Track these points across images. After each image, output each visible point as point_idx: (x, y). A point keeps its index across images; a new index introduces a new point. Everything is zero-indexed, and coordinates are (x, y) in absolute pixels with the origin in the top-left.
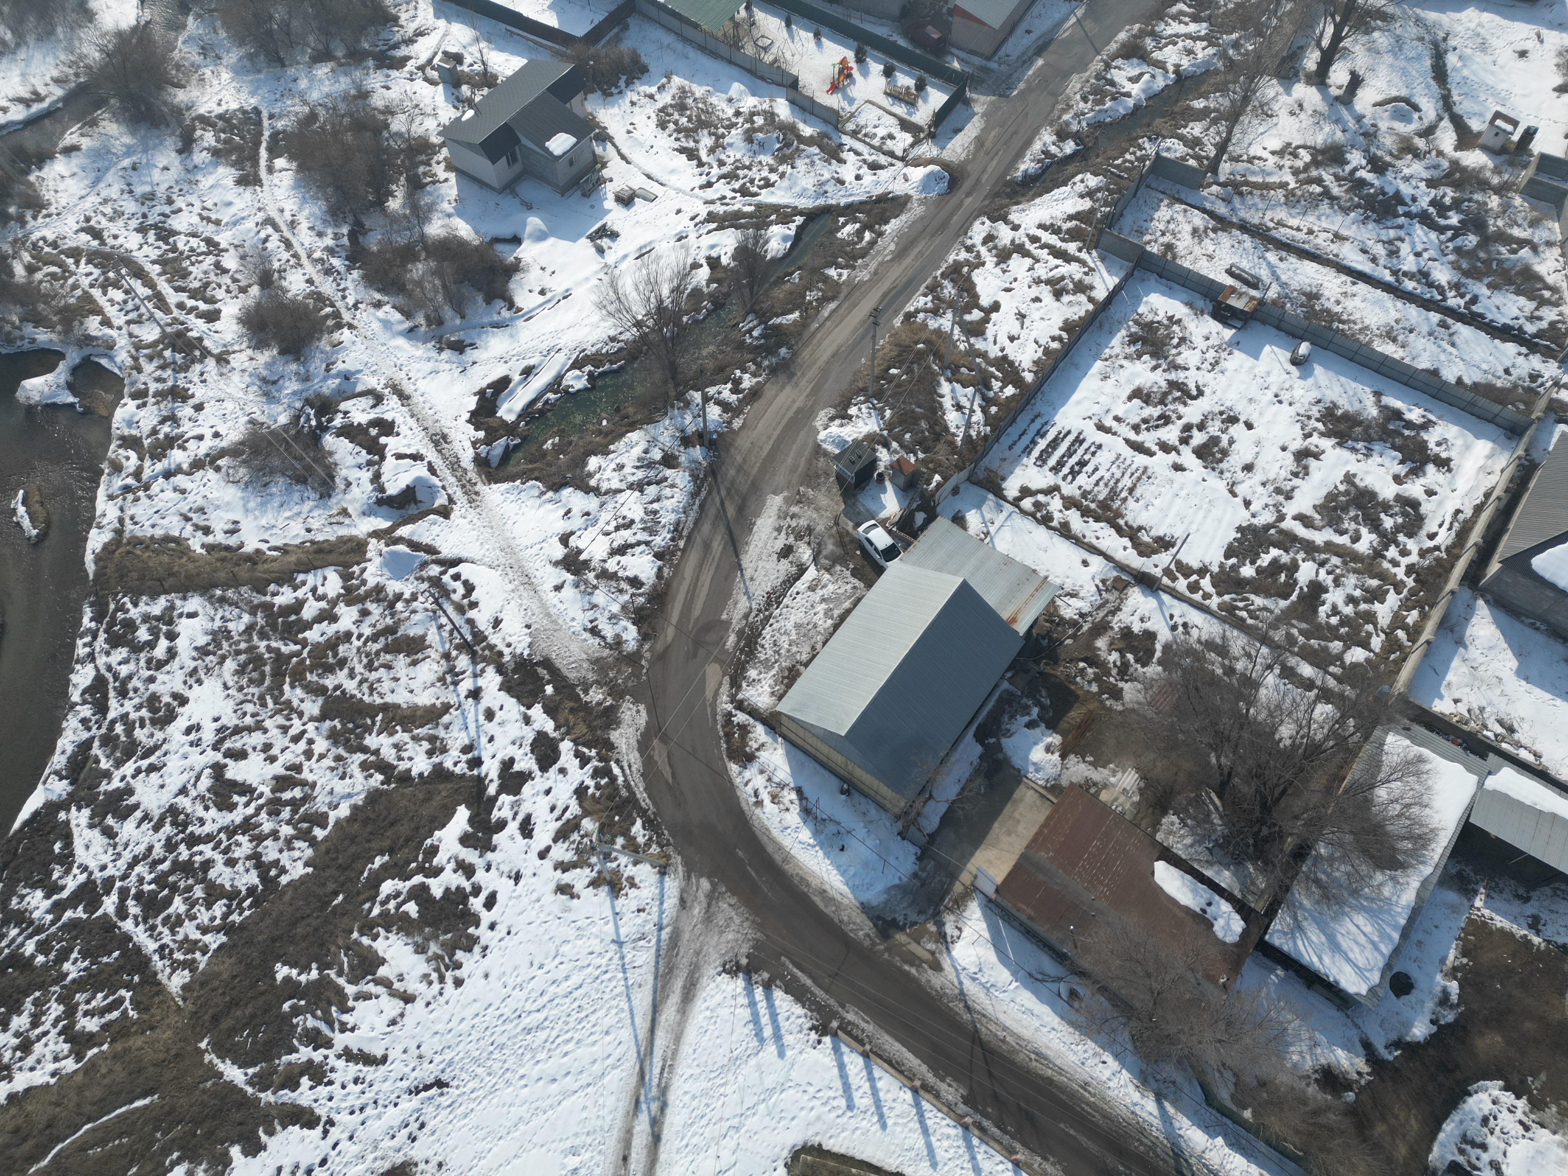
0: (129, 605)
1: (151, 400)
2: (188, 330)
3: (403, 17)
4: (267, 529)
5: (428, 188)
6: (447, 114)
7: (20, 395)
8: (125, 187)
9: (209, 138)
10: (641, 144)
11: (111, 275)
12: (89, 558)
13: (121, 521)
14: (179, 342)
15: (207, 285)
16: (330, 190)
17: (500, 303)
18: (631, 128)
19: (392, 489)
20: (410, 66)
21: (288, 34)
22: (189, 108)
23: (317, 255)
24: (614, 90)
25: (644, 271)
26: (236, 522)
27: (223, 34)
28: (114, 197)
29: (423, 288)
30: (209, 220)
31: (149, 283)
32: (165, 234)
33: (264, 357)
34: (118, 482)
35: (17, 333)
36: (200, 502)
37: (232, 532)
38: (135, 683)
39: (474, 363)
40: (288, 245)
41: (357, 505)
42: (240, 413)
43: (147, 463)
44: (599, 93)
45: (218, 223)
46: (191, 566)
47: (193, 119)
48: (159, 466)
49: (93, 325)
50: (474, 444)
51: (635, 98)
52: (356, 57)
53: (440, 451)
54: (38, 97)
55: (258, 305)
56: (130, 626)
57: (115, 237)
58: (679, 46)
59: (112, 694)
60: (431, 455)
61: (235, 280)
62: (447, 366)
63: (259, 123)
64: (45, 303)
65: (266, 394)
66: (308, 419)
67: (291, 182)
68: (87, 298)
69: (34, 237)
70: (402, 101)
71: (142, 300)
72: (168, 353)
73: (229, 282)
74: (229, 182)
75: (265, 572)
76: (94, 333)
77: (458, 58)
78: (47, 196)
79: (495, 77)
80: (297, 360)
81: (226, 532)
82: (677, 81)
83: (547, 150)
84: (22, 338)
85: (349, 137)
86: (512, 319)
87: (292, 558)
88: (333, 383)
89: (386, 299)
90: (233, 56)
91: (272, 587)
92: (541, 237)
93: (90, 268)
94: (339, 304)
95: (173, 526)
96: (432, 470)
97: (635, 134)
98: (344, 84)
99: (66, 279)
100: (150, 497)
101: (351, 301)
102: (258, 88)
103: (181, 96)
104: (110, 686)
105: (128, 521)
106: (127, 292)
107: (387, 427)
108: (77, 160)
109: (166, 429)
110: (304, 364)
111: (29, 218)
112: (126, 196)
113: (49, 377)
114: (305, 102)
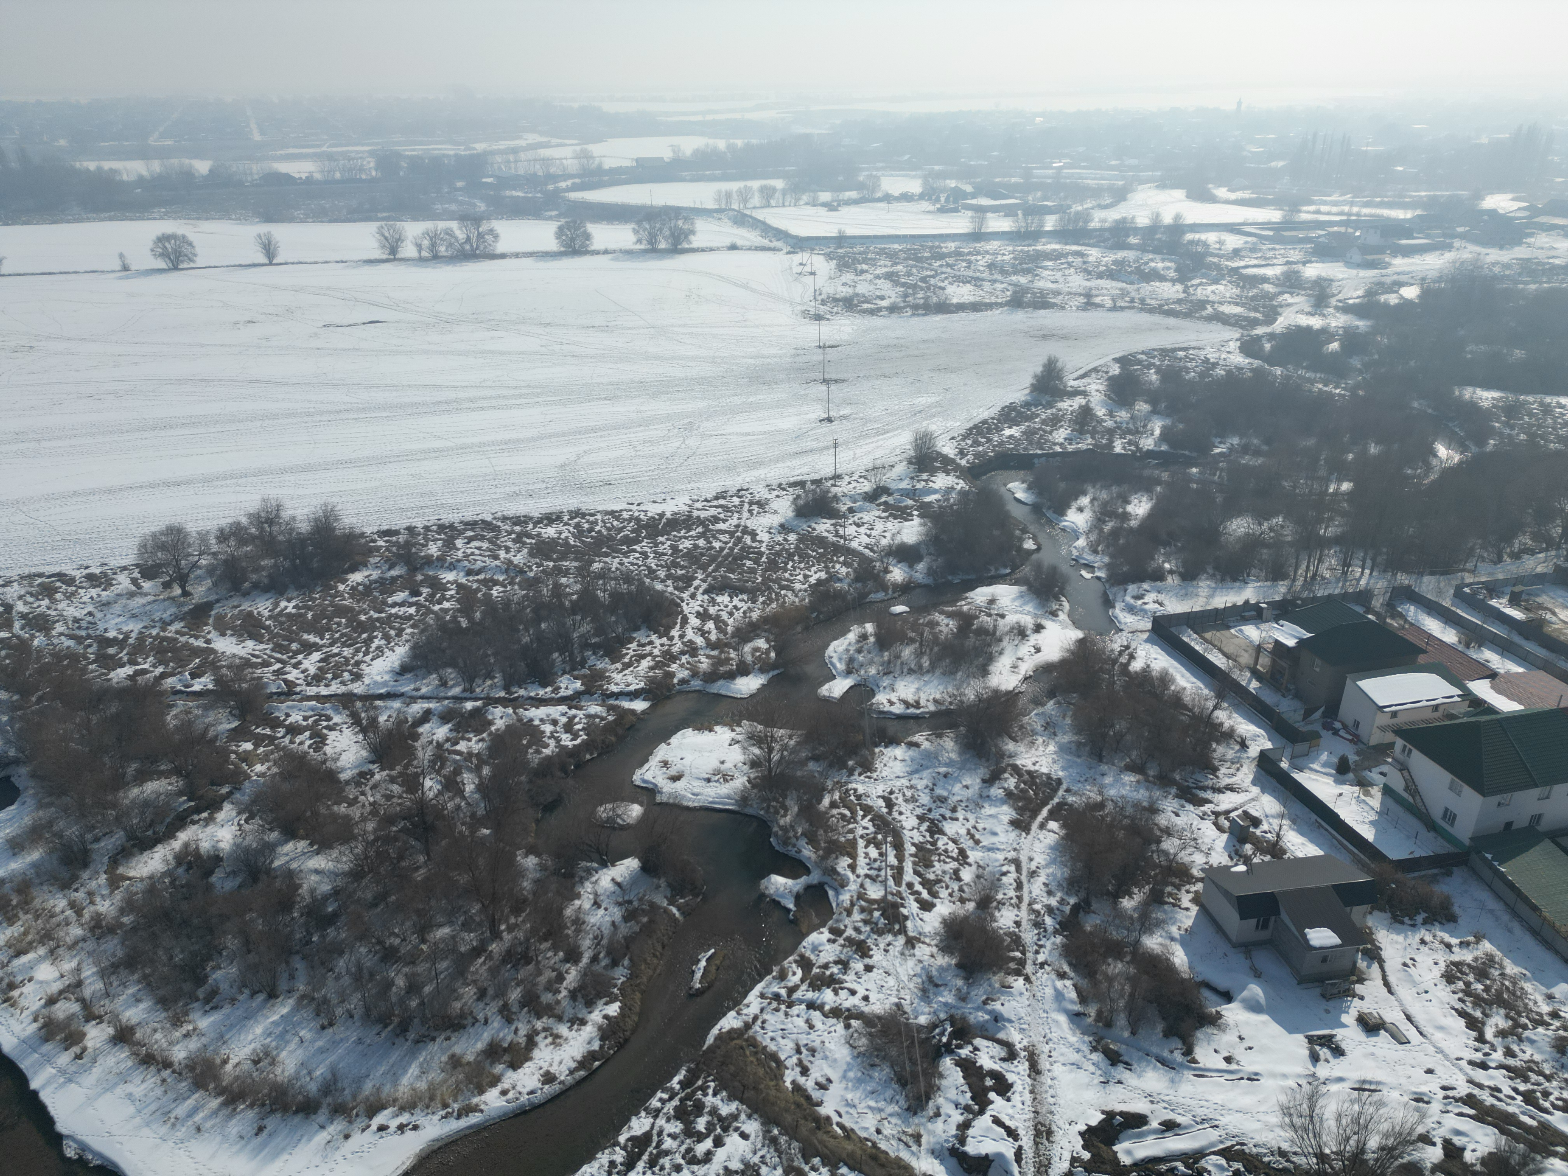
0: (710, 1091)
1: (841, 941)
2: (903, 906)
3: (1223, 770)
4: (848, 1105)
5: (1166, 907)
6: (1219, 858)
7: (764, 882)
8: (930, 785)
9: (1011, 782)
10: (1415, 984)
11: (880, 837)
12: (715, 1031)
13: (756, 1018)
14: (890, 911)
15: (938, 881)
16: (1079, 865)
17: (1177, 1043)
18: (1410, 962)
19: (972, 1148)
20: (1207, 808)
21: (1118, 742)
22: (1010, 756)
23: (1037, 907)
24: (1406, 919)
25: (1356, 1107)
26: (829, 1081)
27: (1068, 721)
28: (919, 787)
29: (1111, 985)
30: (972, 837)
31: (900, 858)
32: (935, 829)
33: (942, 960)
34: (775, 988)
35: (794, 840)
36: (817, 1044)
37: (822, 1087)
38: (666, 1161)
39: (1120, 1082)
40: (1019, 886)
41: (932, 1140)
42: (895, 993)
43: (804, 987)
44: (1389, 915)
45: (977, 842)
46: (773, 1092)
47: (1009, 765)
48: (810, 995)
49: (843, 863)
50: (1074, 1160)
51: (1428, 938)
52: (1164, 781)
53: (1036, 1144)
54: (917, 705)
55: (966, 918)
56: (699, 1108)
57: (901, 813)
58: (1506, 917)
59: (645, 1157)
60: (1026, 1141)
61: (961, 890)
62: (1092, 1068)
63: (1055, 791)
64: (826, 832)
65: (924, 991)
66: (942, 1034)
67: (1052, 843)
68: (853, 843)
69: (850, 786)
70: (1184, 829)
71: (887, 866)
72: (877, 914)
73: (956, 888)
74: (1006, 819)
75: (821, 1142)
76: (840, 870)
77: (1256, 822)
78: (878, 765)
79: (1284, 852)
80: (966, 979)
81: (817, 1083)
82: (1487, 946)
83: (1304, 936)
84: (794, 846)
85: (1121, 834)
86: (1181, 1065)
87: (849, 1147)
88: (983, 1016)
89: (1072, 975)
90: (1065, 738)
91: (816, 1161)
92: (1254, 1007)
93: (870, 825)
94: (1030, 955)
95: (785, 1050)
96: (1019, 1155)
97: (1412, 970)
98: (1142, 795)
99: (849, 823)
100: (787, 1014)
101: (1041, 958)
102: (1071, 767)
103: (1010, 746)
104: (649, 1150)
105: (759, 1022)
106: (881, 854)
107: (1003, 1087)
108: (912, 753)
109: (835, 969)
110: (970, 985)
111: (856, 773)
112: (927, 791)
113: (790, 882)
114: (1101, 793)
